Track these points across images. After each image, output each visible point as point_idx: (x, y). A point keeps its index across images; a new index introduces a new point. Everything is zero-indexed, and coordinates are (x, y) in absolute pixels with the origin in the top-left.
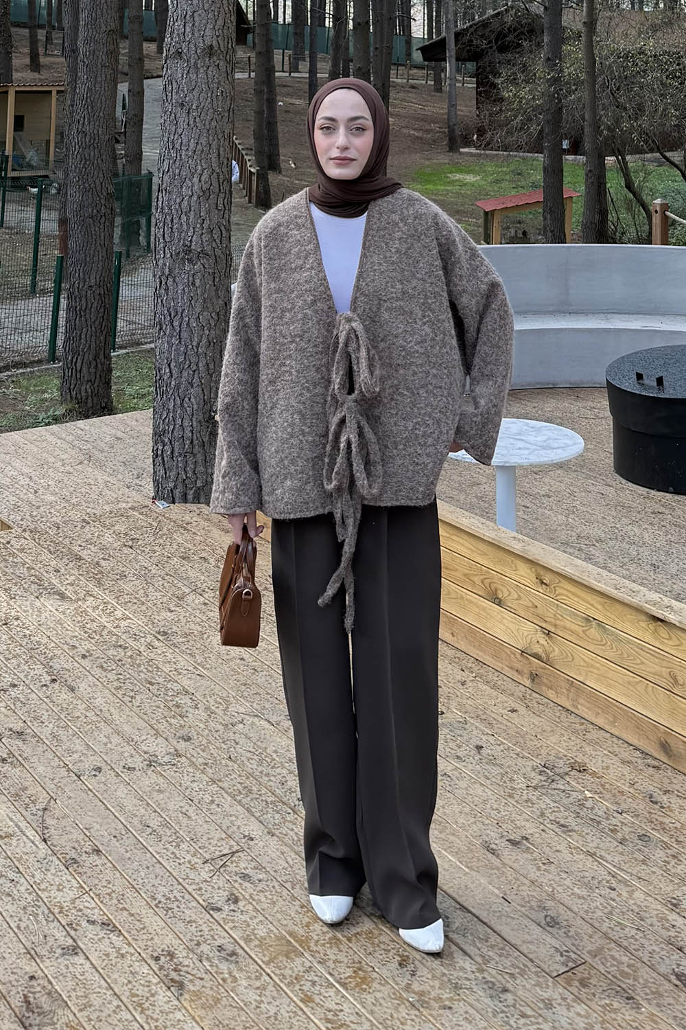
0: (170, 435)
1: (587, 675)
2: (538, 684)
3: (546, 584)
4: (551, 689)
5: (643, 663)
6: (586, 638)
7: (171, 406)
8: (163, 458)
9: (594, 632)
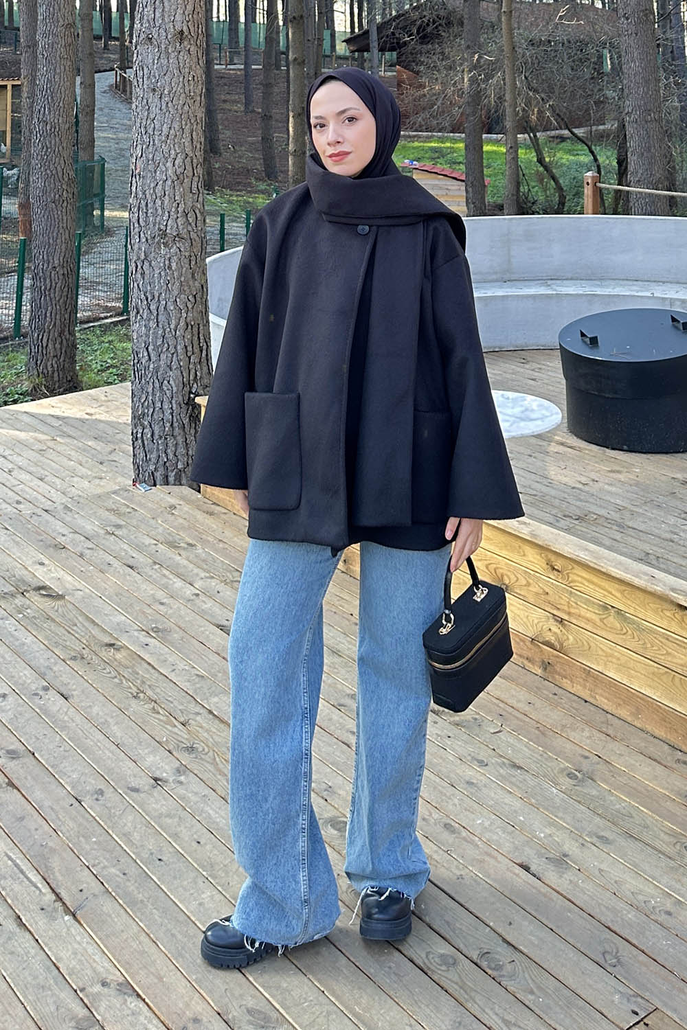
0: (150, 418)
1: (605, 664)
2: (550, 672)
3: (559, 571)
4: (566, 678)
5: (668, 654)
6: (603, 626)
7: (150, 390)
8: (143, 441)
9: (612, 620)
